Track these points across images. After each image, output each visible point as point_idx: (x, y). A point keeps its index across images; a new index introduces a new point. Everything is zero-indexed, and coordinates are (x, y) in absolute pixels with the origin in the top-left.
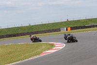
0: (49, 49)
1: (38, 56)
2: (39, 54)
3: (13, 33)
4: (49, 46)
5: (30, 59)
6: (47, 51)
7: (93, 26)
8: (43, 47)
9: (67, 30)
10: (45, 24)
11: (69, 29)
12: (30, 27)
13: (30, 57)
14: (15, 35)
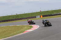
0: (29, 29)
1: (22, 34)
2: (23, 32)
3: (6, 19)
4: (29, 27)
5: (17, 35)
6: (28, 30)
7: (57, 15)
8: (25, 28)
9: (40, 17)
10: (26, 14)
11: (42, 16)
12: (17, 16)
13: (17, 34)
14: (7, 21)
